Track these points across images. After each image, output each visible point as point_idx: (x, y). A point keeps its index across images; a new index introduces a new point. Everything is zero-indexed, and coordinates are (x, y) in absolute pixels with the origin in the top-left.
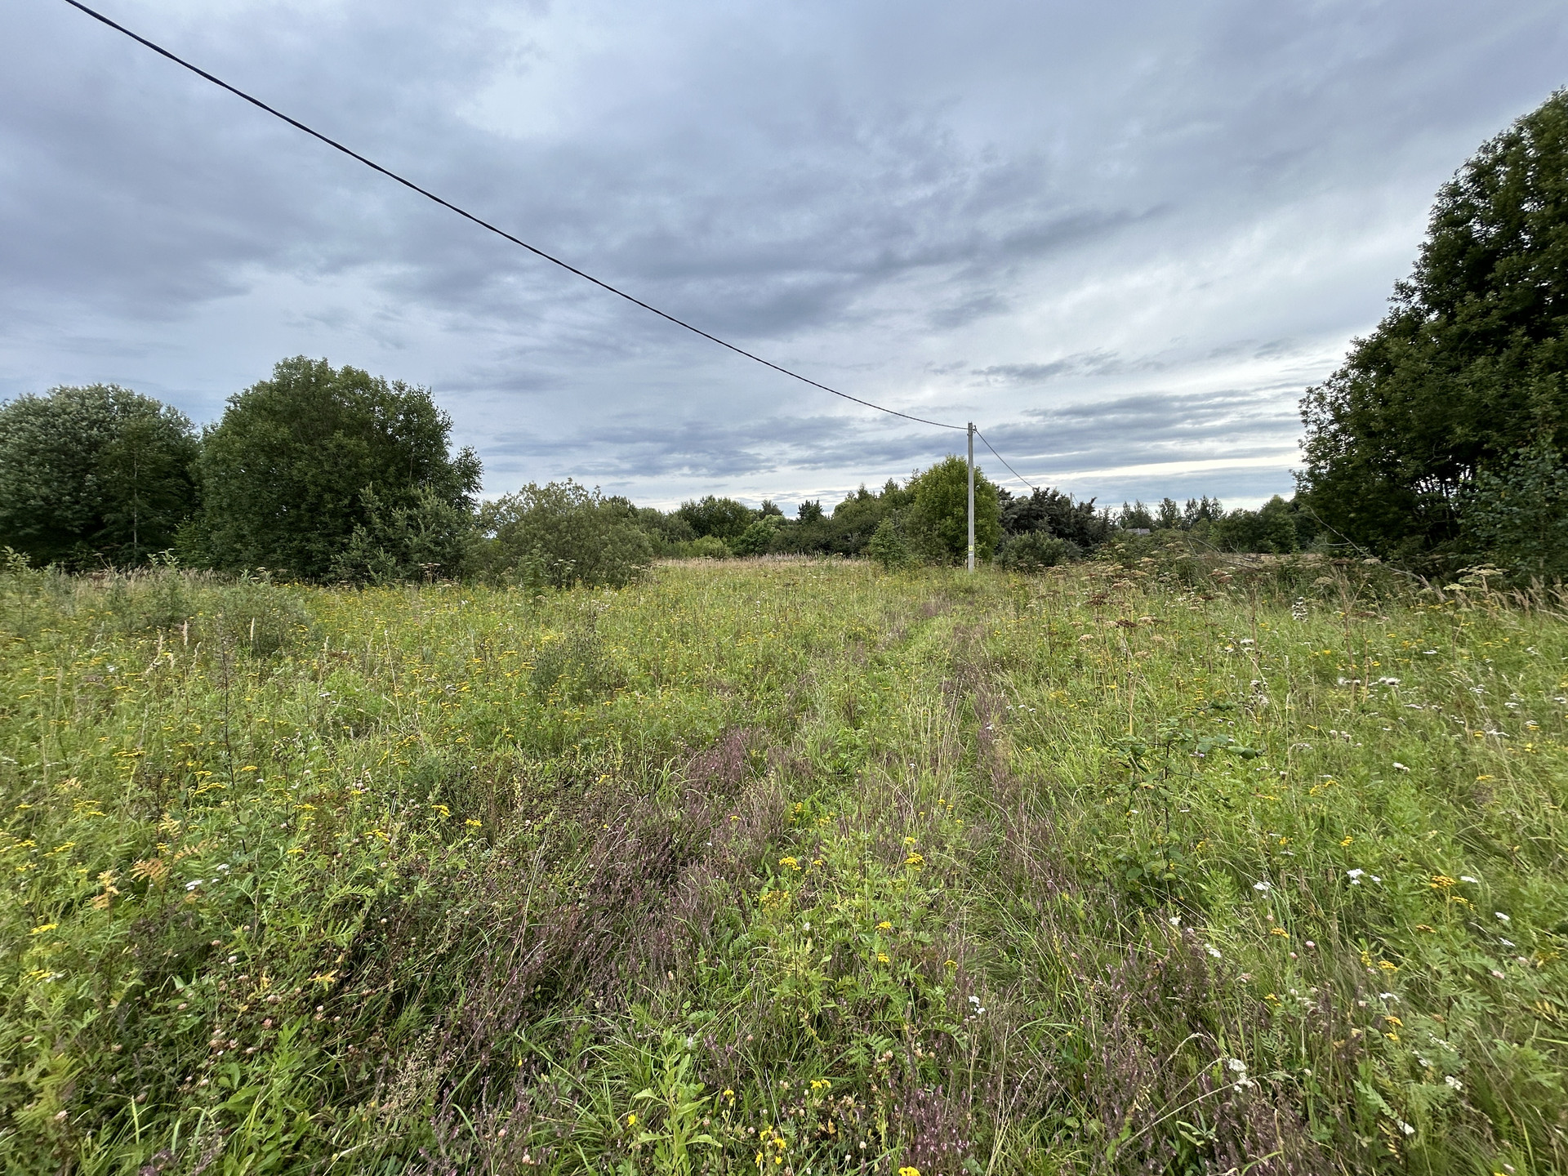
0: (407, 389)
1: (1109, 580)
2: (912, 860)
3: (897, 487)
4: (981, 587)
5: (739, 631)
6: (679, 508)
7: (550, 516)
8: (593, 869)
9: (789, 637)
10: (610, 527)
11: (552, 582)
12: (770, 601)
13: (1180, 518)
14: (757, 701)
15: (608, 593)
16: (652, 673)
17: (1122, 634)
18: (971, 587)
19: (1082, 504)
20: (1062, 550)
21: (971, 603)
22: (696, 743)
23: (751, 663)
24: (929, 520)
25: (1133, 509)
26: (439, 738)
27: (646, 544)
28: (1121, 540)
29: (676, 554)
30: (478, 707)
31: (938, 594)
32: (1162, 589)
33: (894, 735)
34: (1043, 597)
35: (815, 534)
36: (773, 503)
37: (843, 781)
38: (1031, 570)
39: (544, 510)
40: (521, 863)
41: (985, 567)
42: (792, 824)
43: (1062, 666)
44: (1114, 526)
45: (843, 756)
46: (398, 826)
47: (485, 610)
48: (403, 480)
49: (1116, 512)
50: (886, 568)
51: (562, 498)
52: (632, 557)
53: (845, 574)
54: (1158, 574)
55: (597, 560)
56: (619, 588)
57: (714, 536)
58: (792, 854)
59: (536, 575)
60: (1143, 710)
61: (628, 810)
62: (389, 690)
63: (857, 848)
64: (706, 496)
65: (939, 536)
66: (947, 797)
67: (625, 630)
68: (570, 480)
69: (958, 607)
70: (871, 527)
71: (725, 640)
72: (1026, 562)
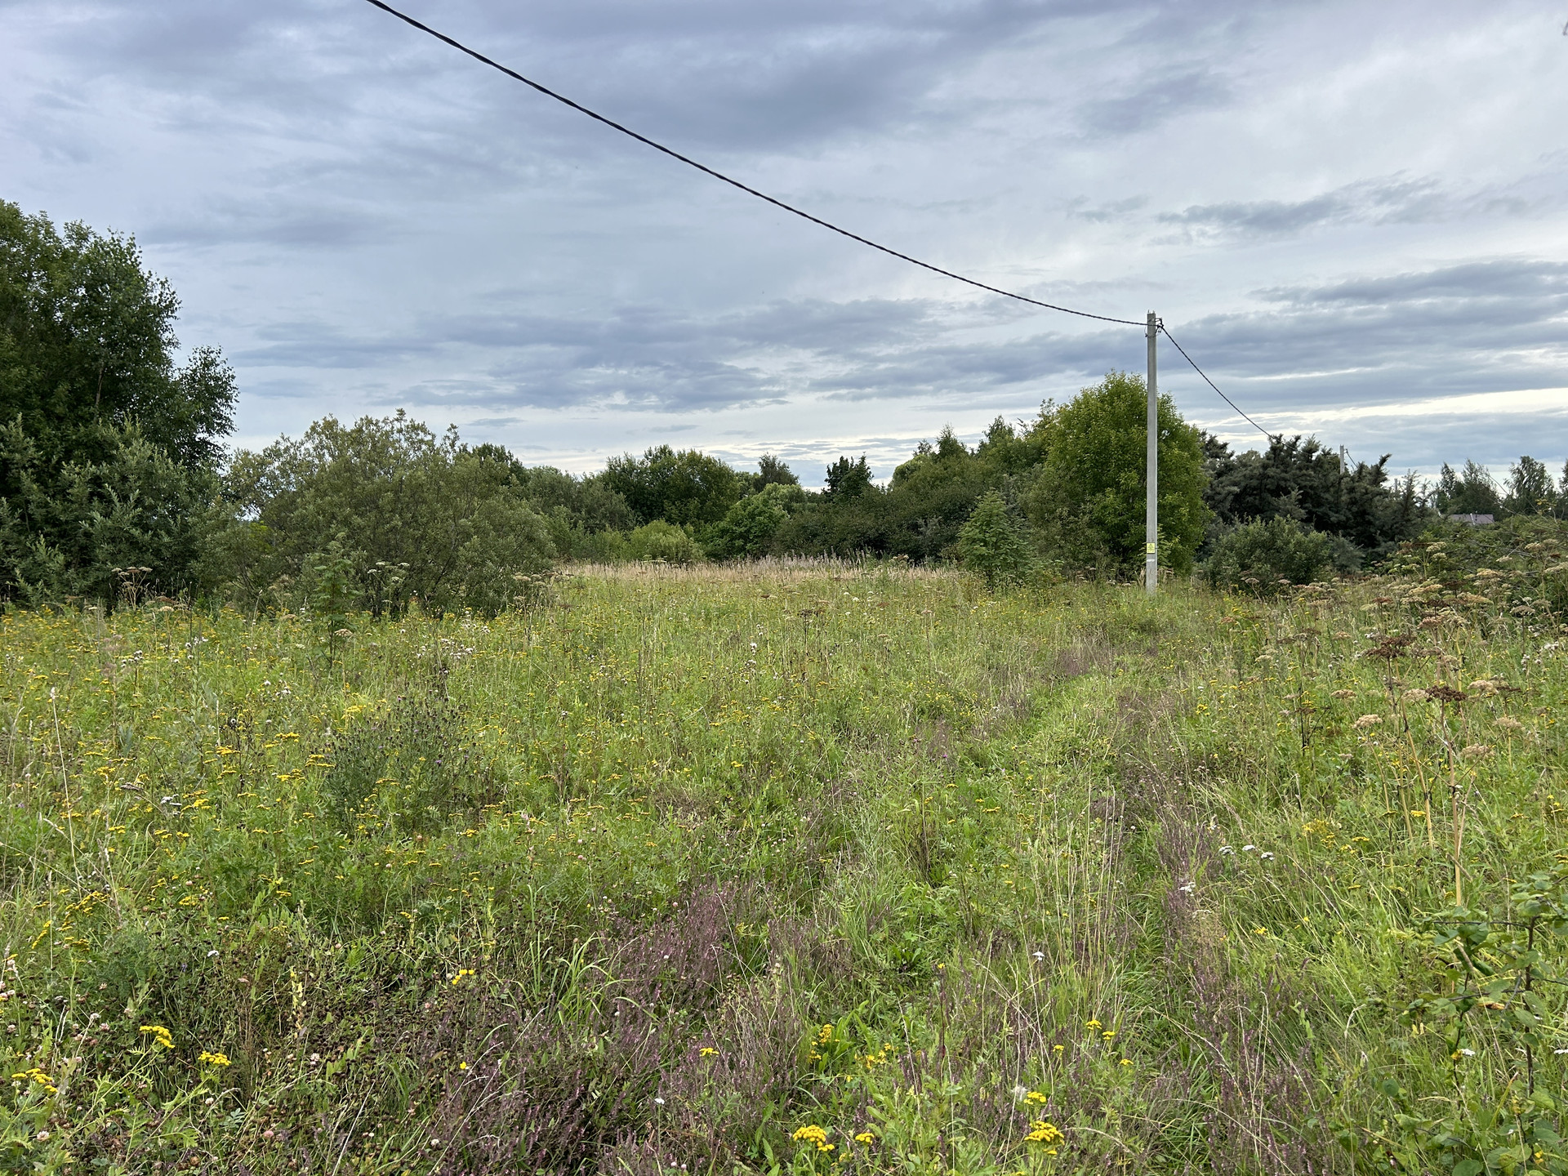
0: (92, 239)
1: (1415, 609)
2: (1039, 1134)
3: (1010, 431)
4: (1172, 623)
5: (716, 699)
6: (604, 468)
7: (360, 480)
8: (438, 1148)
9: (809, 711)
10: (476, 502)
11: (364, 604)
12: (774, 645)
13: (1552, 494)
14: (750, 831)
15: (471, 626)
16: (552, 775)
17: (1438, 712)
18: (1151, 622)
19: (1362, 467)
20: (1325, 553)
21: (1151, 652)
22: (635, 910)
23: (739, 758)
24: (1072, 494)
25: (1460, 477)
26: (147, 899)
27: (543, 534)
28: (1438, 535)
29: (599, 555)
30: (225, 837)
31: (1089, 635)
32: (1518, 629)
33: (1005, 898)
34: (1288, 641)
35: (858, 521)
36: (781, 460)
37: (910, 984)
38: (1266, 591)
39: (349, 468)
40: (300, 1138)
41: (1177, 584)
42: (814, 1066)
43: (1325, 772)
44: (1423, 509)
45: (910, 936)
46: (71, 1064)
47: (238, 655)
48: (84, 410)
49: (1428, 482)
50: (991, 585)
51: (385, 446)
52: (516, 559)
53: (912, 594)
54: (1510, 599)
55: (451, 564)
56: (490, 616)
57: (670, 521)
58: (812, 1121)
59: (335, 590)
60: (1484, 858)
61: (506, 1035)
62: (53, 806)
63: (936, 1113)
64: (655, 445)
65: (1090, 525)
66: (1106, 1017)
67: (502, 694)
68: (402, 413)
69: (1128, 659)
70: (962, 507)
71: (690, 715)
72: (1257, 575)
